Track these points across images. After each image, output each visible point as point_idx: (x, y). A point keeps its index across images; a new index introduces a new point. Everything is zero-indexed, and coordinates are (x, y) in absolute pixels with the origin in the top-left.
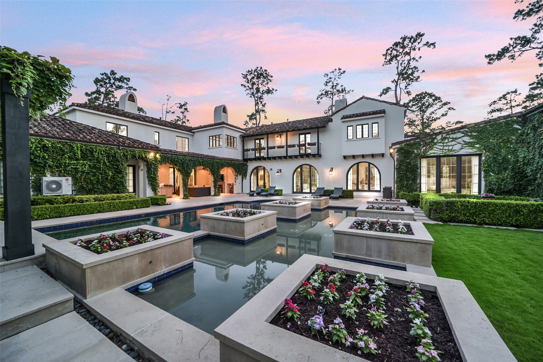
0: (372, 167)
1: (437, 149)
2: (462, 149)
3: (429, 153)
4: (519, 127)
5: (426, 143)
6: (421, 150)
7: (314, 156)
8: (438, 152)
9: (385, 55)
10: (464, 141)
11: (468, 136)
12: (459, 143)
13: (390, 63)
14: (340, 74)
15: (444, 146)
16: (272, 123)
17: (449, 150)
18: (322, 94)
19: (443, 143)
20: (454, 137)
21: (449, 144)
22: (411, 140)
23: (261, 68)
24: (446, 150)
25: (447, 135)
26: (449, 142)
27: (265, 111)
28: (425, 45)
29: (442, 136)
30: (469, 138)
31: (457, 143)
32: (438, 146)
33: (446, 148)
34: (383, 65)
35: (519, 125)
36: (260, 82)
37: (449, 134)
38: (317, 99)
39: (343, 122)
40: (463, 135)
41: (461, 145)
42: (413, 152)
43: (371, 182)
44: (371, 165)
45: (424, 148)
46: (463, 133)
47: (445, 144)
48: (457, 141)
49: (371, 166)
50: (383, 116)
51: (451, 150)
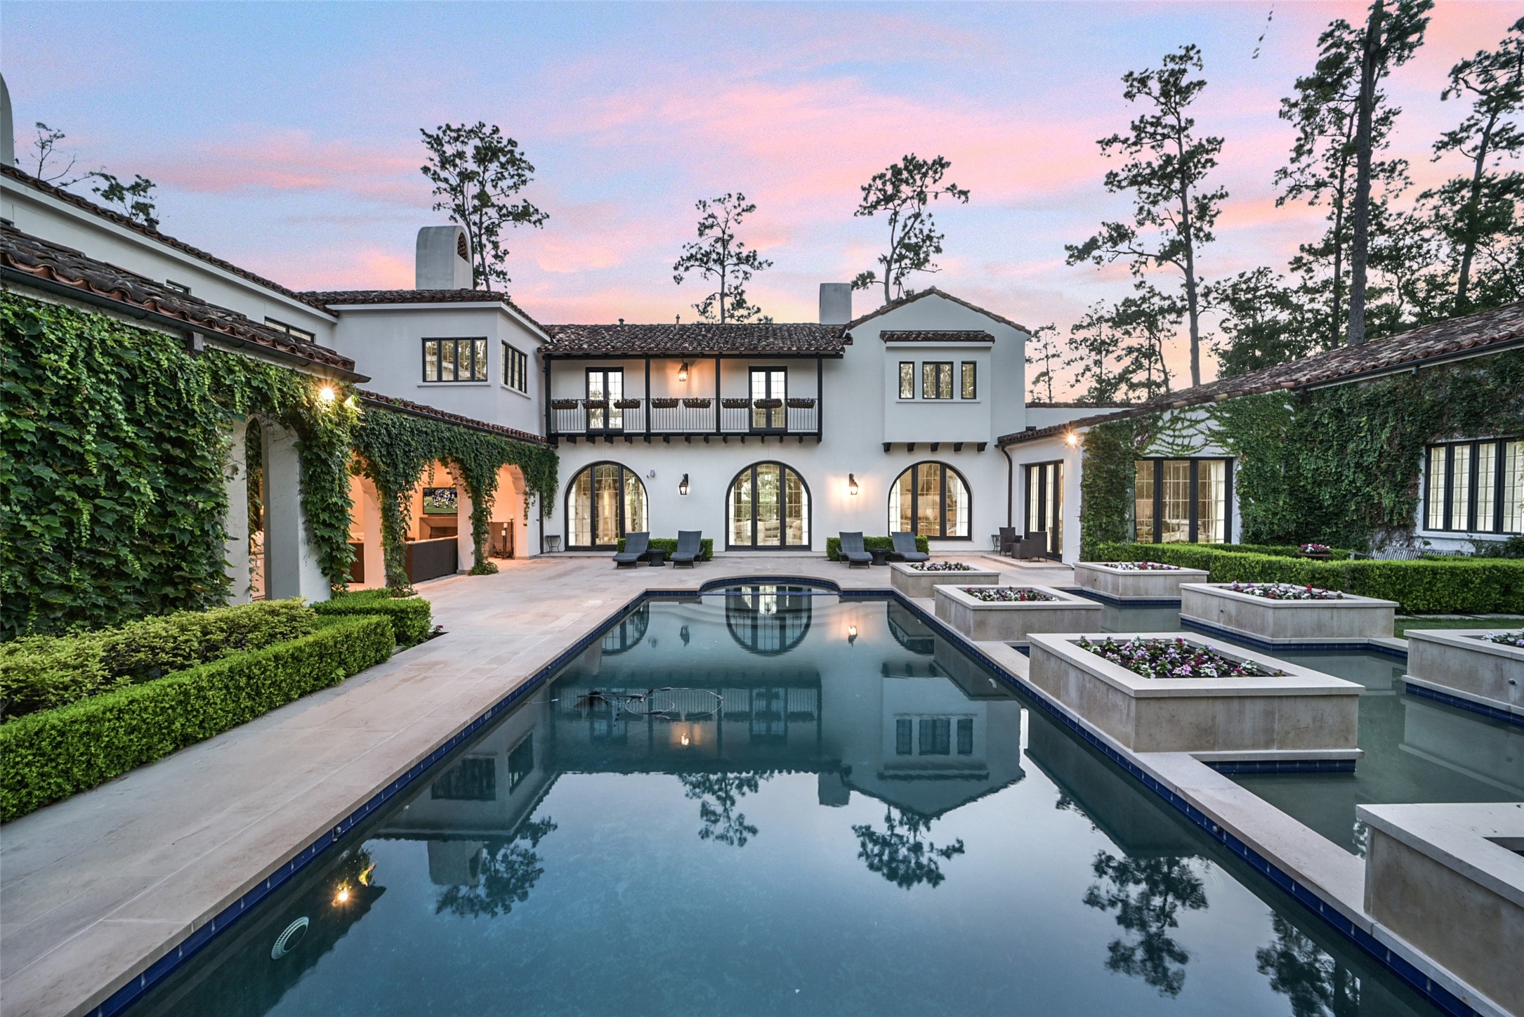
0: (951, 477)
1: (1163, 444)
2: (1206, 445)
3: (1147, 451)
4: (1291, 409)
5: (1142, 426)
6: (1132, 443)
7: (801, 438)
8: (1164, 449)
9: (867, 190)
10: (1210, 429)
11: (1216, 418)
12: (1202, 433)
13: (870, 213)
14: (739, 210)
15: (1175, 436)
16: (621, 321)
17: (1183, 446)
18: (691, 257)
19: (1174, 430)
20: (1193, 418)
21: (1185, 433)
22: (1113, 416)
23: (496, 130)
24: (1178, 445)
25: (1180, 412)
26: (1184, 428)
27: (507, 277)
28: (948, 189)
29: (1172, 413)
30: (1217, 423)
31: (1196, 432)
32: (1166, 436)
33: (1179, 441)
34: (855, 214)
35: (1292, 406)
36: (490, 175)
37: (1185, 411)
38: (676, 268)
39: (888, 348)
40: (1208, 415)
41: (1203, 436)
42: (1117, 447)
43: (949, 515)
44: (948, 470)
45: (1139, 438)
46: (1208, 411)
47: (1177, 433)
48: (1198, 426)
49: (949, 473)
50: (989, 348)
51: (1188, 446)
